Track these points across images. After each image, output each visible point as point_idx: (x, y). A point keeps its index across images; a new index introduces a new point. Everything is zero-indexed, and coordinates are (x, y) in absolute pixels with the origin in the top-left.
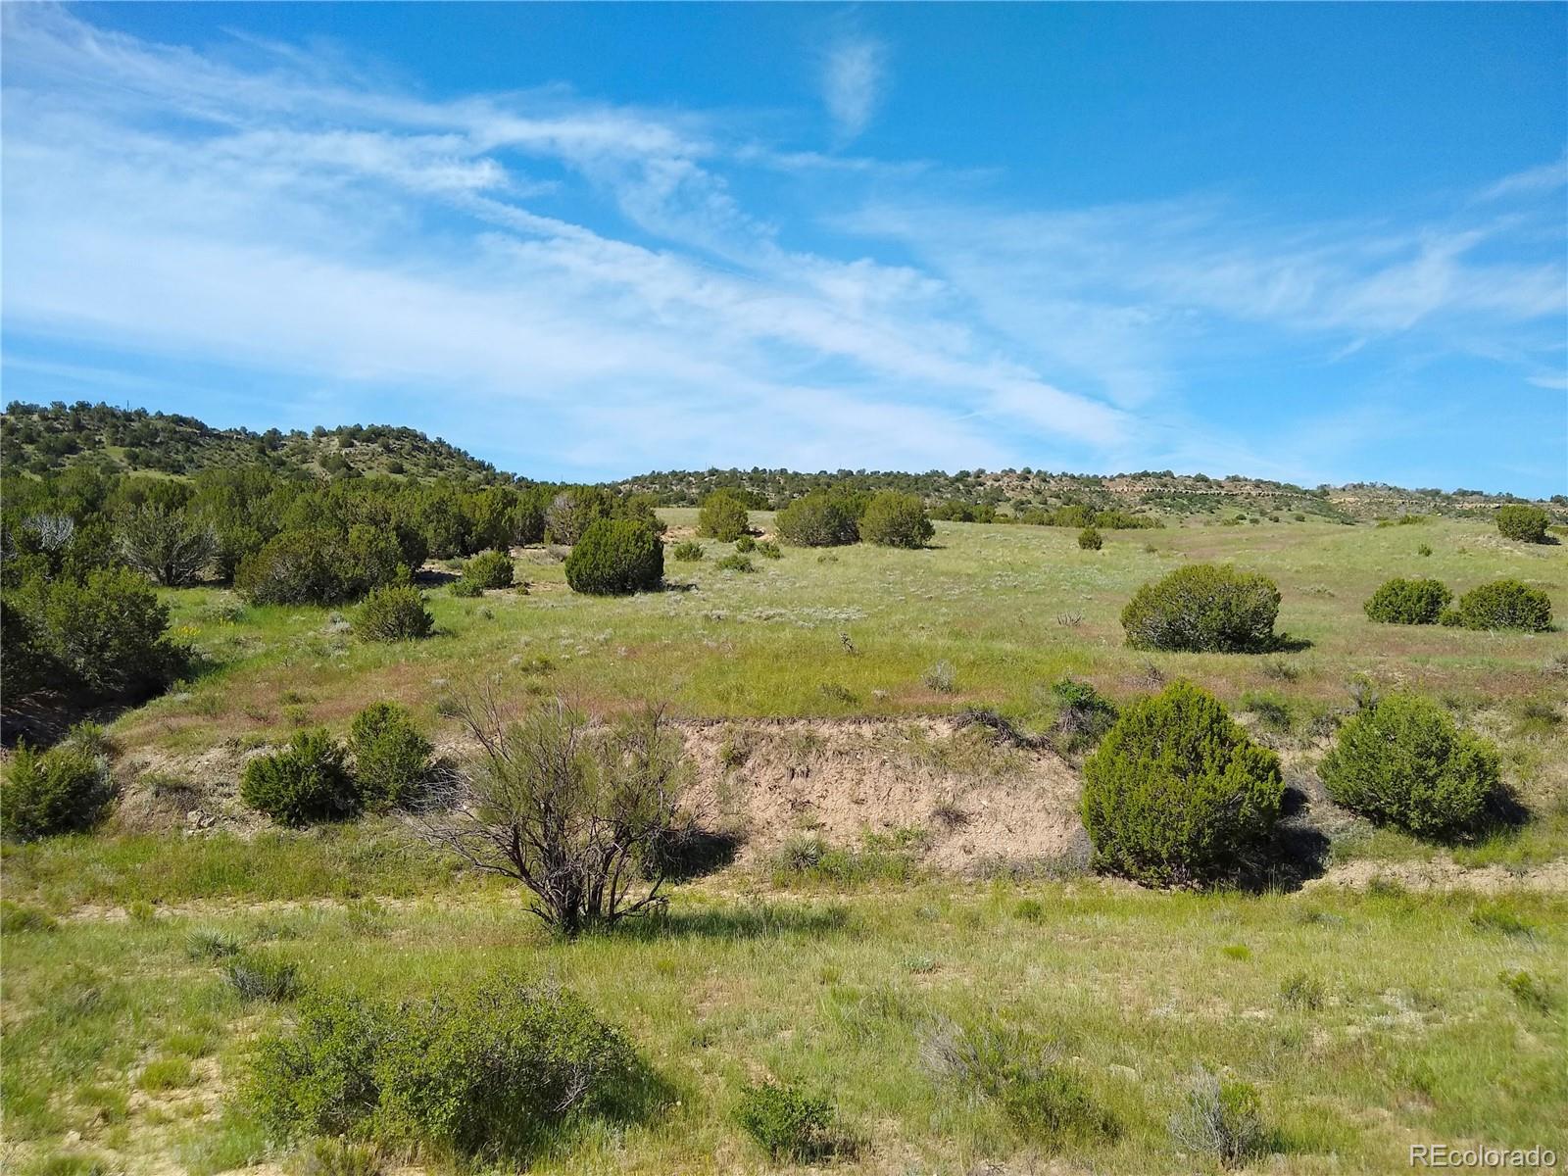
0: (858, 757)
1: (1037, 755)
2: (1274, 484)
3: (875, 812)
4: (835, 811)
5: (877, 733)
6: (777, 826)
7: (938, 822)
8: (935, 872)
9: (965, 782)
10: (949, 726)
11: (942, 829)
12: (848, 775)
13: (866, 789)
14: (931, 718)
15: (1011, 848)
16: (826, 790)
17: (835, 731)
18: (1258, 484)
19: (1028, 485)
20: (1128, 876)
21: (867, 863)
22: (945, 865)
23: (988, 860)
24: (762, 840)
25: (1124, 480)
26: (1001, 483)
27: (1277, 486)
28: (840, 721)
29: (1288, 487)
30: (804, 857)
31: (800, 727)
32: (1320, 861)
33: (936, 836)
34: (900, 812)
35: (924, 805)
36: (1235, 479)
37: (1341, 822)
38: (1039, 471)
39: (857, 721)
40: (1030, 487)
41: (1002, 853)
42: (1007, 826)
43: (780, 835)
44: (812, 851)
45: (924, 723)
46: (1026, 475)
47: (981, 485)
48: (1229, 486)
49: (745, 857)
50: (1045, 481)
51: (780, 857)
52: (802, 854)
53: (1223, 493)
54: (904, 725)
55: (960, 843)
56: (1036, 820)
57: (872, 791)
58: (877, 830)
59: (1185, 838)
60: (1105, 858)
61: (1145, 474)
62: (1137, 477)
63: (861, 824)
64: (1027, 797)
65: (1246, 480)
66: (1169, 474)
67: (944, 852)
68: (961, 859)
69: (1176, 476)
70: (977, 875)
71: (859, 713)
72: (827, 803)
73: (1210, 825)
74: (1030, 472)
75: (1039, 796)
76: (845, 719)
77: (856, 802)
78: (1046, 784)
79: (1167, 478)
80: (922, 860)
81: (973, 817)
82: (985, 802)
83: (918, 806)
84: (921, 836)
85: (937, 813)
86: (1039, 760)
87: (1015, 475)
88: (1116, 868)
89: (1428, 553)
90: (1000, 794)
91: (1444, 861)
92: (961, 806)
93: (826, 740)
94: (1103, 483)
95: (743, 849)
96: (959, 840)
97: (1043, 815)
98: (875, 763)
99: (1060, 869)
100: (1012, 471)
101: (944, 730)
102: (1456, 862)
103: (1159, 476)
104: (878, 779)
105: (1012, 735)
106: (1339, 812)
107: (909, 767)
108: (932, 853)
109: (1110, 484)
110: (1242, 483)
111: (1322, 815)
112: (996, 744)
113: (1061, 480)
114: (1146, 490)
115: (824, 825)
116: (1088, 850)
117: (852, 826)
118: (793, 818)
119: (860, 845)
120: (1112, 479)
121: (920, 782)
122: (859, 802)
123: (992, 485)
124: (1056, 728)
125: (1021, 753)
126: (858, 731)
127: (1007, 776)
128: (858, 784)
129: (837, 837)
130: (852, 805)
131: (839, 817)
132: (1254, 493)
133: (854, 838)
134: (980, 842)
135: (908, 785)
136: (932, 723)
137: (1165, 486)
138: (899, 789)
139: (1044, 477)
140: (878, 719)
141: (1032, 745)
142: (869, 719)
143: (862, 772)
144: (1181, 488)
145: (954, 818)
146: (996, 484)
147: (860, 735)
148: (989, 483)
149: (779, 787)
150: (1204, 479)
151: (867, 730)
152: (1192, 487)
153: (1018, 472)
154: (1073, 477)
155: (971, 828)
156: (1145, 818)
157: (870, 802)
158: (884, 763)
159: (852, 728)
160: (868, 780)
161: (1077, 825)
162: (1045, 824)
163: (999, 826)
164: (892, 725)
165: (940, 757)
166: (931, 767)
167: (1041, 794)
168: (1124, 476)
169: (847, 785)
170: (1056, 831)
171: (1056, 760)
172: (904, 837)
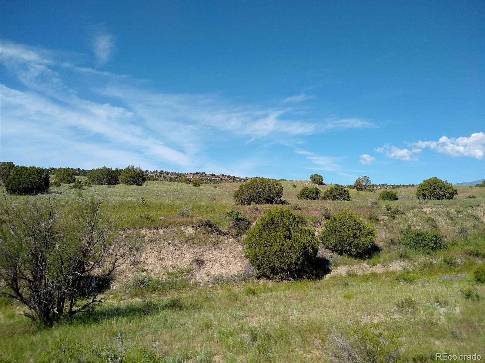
0: (159, 242)
1: (227, 237)
2: (233, 177)
3: (169, 263)
4: (152, 264)
5: (165, 233)
6: (127, 272)
7: (194, 265)
8: (197, 284)
9: (202, 249)
10: (193, 228)
11: (196, 267)
12: (155, 249)
13: (163, 254)
14: (185, 226)
15: (224, 272)
16: (147, 256)
17: (148, 232)
18: (229, 177)
19: (162, 176)
20: (269, 278)
21: (170, 283)
22: (200, 281)
23: (216, 277)
24: (122, 278)
25: (191, 175)
26: (153, 175)
27: (234, 177)
28: (149, 228)
29: (237, 177)
30: (143, 283)
31: (133, 232)
32: (329, 267)
33: (194, 270)
34: (178, 262)
35: (188, 259)
36: (223, 175)
37: (330, 255)
38: (165, 171)
39: (156, 228)
40: (163, 176)
41: (221, 274)
42: (221, 264)
43: (129, 275)
44: (146, 280)
45: (183, 228)
46: (161, 172)
47: (147, 175)
48: (221, 177)
49: (115, 285)
50: (167, 174)
51: (131, 283)
52: (142, 282)
53: (219, 179)
54: (175, 229)
55: (205, 272)
56: (231, 260)
57: (166, 255)
58: (170, 270)
59: (293, 261)
60: (261, 272)
61: (197, 173)
62: (195, 174)
63: (164, 268)
64: (226, 253)
65: (226, 175)
66: (204, 173)
67: (199, 276)
68: (206, 278)
69: (206, 174)
70: (213, 284)
71: (157, 225)
72: (148, 261)
73: (302, 255)
74: (163, 172)
75: (231, 252)
76: (151, 228)
77: (160, 260)
78: (232, 247)
79: (204, 174)
80: (190, 280)
81: (207, 262)
82: (211, 256)
83: (185, 260)
84: (189, 271)
85: (193, 261)
86: (228, 239)
87: (157, 172)
88: (265, 276)
89: (295, 187)
90: (216, 252)
91: (365, 264)
92: (202, 258)
93: (144, 236)
94: (185, 176)
95: (114, 282)
96: (203, 271)
97: (233, 259)
98: (166, 244)
99: (244, 278)
100: (157, 171)
101: (191, 230)
102: (368, 264)
103: (201, 174)
104: (167, 250)
105: (217, 230)
106: (328, 251)
107: (180, 245)
108: (194, 277)
109: (187, 176)
110: (225, 176)
111: (323, 253)
112: (212, 234)
113: (172, 174)
114: (197, 178)
115: (148, 270)
116: (253, 271)
117: (159, 269)
118: (134, 268)
119: (164, 276)
120: (188, 174)
121: (185, 250)
122: (161, 260)
123: (151, 175)
124: (230, 228)
125: (221, 237)
126: (157, 232)
127: (218, 245)
128: (160, 252)
129: (154, 274)
130: (159, 261)
131: (154, 266)
132: (228, 179)
133: (161, 274)
134: (212, 271)
135: (180, 252)
136: (186, 228)
137: (203, 177)
138: (177, 253)
139: (167, 173)
140: (164, 227)
141: (225, 234)
142: (161, 227)
143: (161, 248)
144: (208, 177)
145: (200, 263)
146: (152, 175)
147: (158, 234)
148: (150, 175)
149: (126, 256)
150: (214, 175)
151: (161, 232)
152: (211, 177)
153: (159, 171)
154: (176, 173)
155: (207, 266)
156: (277, 255)
157: (166, 259)
158: (169, 244)
159: (155, 231)
160: (164, 251)
161: (247, 261)
162: (235, 262)
163: (218, 264)
164: (170, 229)
165: (192, 240)
166: (189, 244)
167: (231, 251)
168: (191, 174)
169: (155, 253)
170: (239, 264)
171: (233, 239)
172: (181, 272)
